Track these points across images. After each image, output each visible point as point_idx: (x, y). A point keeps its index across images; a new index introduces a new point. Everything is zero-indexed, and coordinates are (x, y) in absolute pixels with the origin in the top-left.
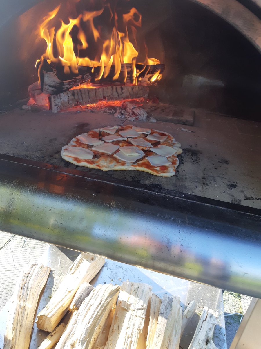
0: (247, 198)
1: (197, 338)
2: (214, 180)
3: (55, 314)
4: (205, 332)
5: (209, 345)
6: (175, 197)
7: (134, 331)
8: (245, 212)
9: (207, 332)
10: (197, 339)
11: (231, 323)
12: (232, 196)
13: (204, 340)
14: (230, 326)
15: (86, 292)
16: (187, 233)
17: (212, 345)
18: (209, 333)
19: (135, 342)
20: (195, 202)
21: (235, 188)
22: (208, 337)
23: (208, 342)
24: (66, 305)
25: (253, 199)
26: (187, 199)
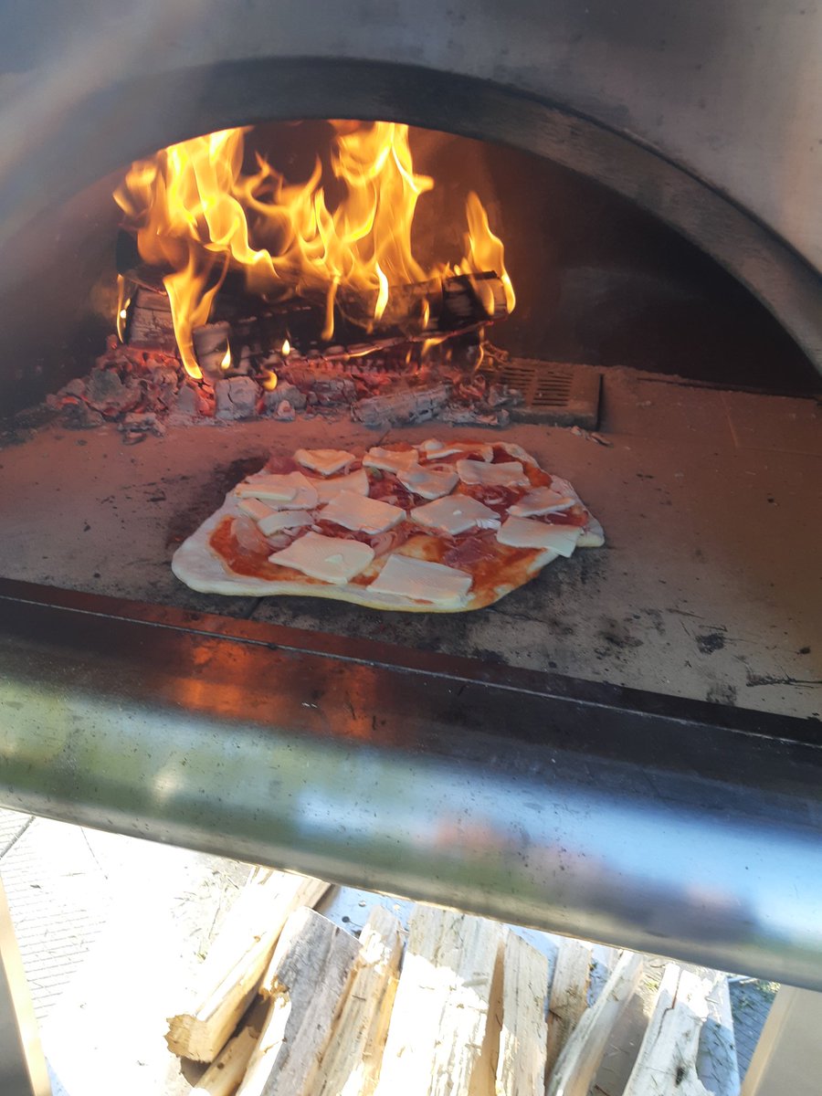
0: (754, 681)
1: (647, 1064)
2: (659, 624)
3: (217, 1009)
4: (672, 1047)
5: (684, 1084)
6: (541, 694)
7: (457, 1051)
8: (746, 730)
9: (677, 1045)
10: (647, 1068)
11: (753, 1004)
12: (710, 675)
13: (669, 1070)
14: (751, 1011)
15: (307, 937)
16: (578, 812)
17: (693, 1083)
18: (684, 1049)
19: (462, 1084)
20: (601, 705)
21: (720, 646)
22: (681, 1060)
23: (680, 1074)
24: (250, 979)
25: (773, 682)
26: (575, 698)
